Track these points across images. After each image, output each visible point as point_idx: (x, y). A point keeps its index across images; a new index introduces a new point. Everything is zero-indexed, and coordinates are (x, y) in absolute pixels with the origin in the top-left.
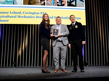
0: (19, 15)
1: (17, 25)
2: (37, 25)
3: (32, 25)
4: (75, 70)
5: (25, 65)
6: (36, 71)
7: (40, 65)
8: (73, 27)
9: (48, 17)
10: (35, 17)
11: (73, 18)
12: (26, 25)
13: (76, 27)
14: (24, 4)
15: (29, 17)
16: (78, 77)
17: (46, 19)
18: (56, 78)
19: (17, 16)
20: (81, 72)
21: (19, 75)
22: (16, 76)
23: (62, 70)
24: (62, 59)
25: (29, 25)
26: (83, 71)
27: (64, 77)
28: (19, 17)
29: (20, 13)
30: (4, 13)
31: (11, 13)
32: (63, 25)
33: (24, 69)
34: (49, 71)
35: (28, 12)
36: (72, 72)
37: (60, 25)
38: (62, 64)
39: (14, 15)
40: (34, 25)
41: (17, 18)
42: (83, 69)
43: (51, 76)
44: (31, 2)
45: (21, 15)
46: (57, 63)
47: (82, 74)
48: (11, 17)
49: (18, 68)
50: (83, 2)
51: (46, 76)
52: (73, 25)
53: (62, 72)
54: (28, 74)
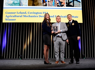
0: (24, 14)
1: (23, 23)
2: (40, 23)
3: (36, 23)
4: (72, 62)
5: (29, 57)
6: (39, 62)
7: (42, 57)
8: (70, 24)
9: (49, 17)
10: (38, 16)
11: (70, 17)
12: (30, 23)
13: (73, 24)
14: (29, 5)
15: (33, 16)
16: (76, 68)
17: (47, 18)
18: (56, 68)
19: (23, 16)
20: (77, 63)
21: (25, 66)
22: (22, 66)
23: (62, 62)
24: (61, 52)
25: (33, 23)
26: (79, 63)
27: (63, 68)
28: (25, 16)
29: (25, 13)
30: (12, 13)
31: (18, 13)
32: (62, 23)
33: (29, 61)
34: (50, 63)
35: (32, 12)
36: (69, 63)
37: (60, 23)
38: (61, 56)
39: (20, 15)
40: (37, 23)
41: (23, 18)
42: (79, 61)
43: (52, 67)
44: (34, 3)
45: (26, 15)
46: (57, 56)
47: (79, 65)
48: (18, 16)
49: (24, 60)
50: (80, 2)
51: (48, 67)
52: (70, 22)
53: (61, 63)
54: (32, 65)
